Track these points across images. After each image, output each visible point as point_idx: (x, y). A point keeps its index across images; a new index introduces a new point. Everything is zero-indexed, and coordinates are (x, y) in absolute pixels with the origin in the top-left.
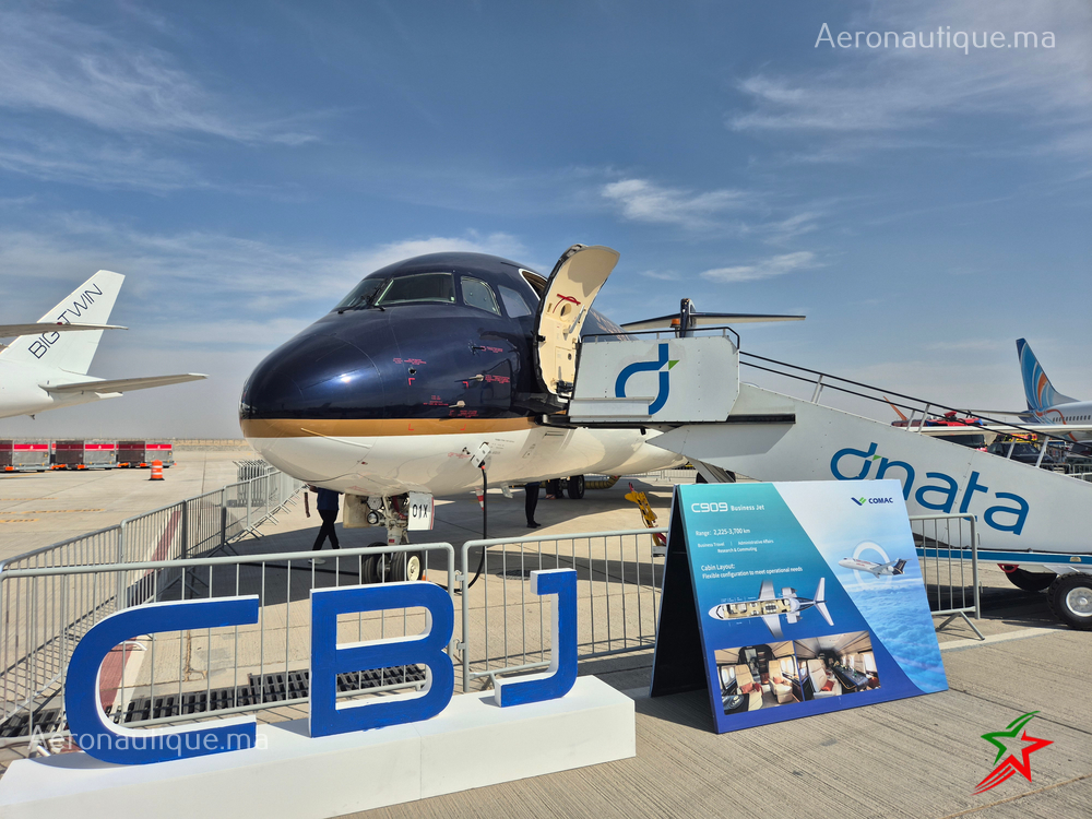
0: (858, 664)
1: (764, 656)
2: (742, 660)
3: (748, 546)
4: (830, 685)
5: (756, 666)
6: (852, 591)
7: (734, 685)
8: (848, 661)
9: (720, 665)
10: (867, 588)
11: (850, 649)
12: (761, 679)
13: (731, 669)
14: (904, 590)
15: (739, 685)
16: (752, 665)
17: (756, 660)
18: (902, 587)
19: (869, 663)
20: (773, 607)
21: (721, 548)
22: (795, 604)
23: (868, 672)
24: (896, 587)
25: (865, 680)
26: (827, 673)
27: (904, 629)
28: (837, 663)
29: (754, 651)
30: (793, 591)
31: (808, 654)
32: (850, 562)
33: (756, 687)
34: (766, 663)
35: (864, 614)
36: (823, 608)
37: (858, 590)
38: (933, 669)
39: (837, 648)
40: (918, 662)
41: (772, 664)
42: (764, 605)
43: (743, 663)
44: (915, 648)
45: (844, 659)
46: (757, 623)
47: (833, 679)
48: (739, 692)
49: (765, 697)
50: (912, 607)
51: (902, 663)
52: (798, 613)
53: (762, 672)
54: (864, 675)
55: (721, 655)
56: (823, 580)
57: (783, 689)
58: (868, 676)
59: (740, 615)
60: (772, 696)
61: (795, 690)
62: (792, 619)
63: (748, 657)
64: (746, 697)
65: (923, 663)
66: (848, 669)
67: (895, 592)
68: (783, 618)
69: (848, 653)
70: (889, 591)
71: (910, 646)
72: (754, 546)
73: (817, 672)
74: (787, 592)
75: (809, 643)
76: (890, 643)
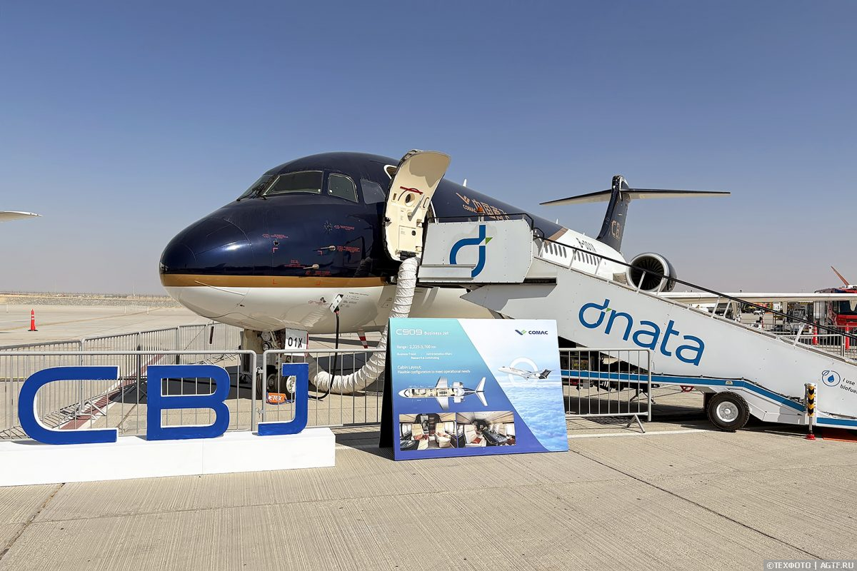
0: (502, 430)
1: (434, 420)
2: (418, 421)
3: (433, 356)
4: (478, 440)
5: (427, 425)
6: (505, 386)
7: (410, 435)
8: (494, 427)
9: (402, 423)
10: (516, 386)
11: (497, 421)
12: (429, 433)
13: (409, 426)
14: (546, 389)
15: (413, 434)
16: (424, 425)
17: (427, 422)
18: (544, 386)
19: (510, 430)
20: (445, 393)
21: (414, 356)
22: (462, 392)
23: (508, 435)
24: (539, 386)
25: (505, 440)
26: (477, 433)
27: (541, 412)
28: (486, 428)
29: (427, 417)
30: (461, 384)
31: (465, 421)
32: (507, 369)
33: (424, 437)
34: (434, 424)
35: (512, 401)
36: (481, 396)
37: (511, 386)
38: (559, 438)
39: (487, 420)
40: (548, 432)
41: (438, 425)
42: (438, 391)
43: (418, 423)
44: (547, 424)
45: (491, 427)
46: (433, 400)
47: (481, 437)
48: (413, 439)
49: (430, 443)
50: (550, 399)
51: (535, 432)
52: (463, 397)
53: (432, 429)
54: (504, 437)
55: (402, 417)
56: (484, 379)
57: (444, 440)
58: (508, 438)
59: (420, 396)
60: (436, 443)
61: (452, 441)
62: (457, 400)
63: (422, 420)
64: (417, 442)
65: (552, 433)
66: (493, 432)
67: (538, 389)
68: (451, 399)
69: (495, 423)
70: (534, 389)
71: (544, 423)
72: (437, 356)
73: (470, 433)
74: (456, 385)
75: (468, 416)
76: (528, 420)
